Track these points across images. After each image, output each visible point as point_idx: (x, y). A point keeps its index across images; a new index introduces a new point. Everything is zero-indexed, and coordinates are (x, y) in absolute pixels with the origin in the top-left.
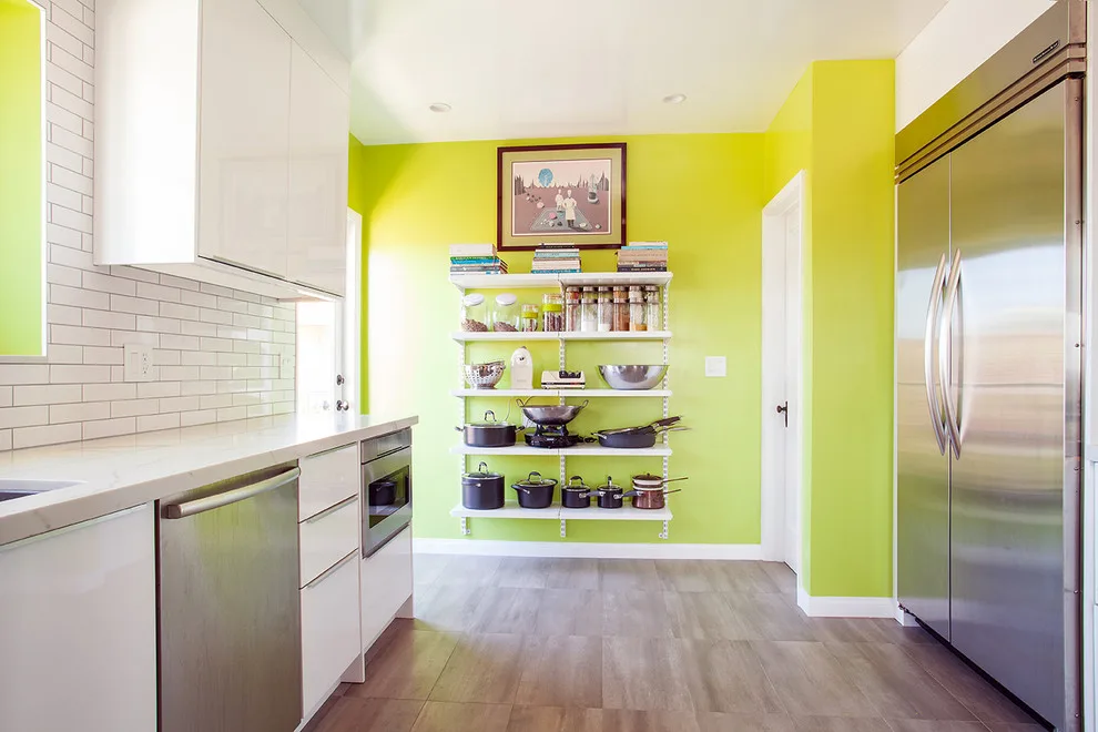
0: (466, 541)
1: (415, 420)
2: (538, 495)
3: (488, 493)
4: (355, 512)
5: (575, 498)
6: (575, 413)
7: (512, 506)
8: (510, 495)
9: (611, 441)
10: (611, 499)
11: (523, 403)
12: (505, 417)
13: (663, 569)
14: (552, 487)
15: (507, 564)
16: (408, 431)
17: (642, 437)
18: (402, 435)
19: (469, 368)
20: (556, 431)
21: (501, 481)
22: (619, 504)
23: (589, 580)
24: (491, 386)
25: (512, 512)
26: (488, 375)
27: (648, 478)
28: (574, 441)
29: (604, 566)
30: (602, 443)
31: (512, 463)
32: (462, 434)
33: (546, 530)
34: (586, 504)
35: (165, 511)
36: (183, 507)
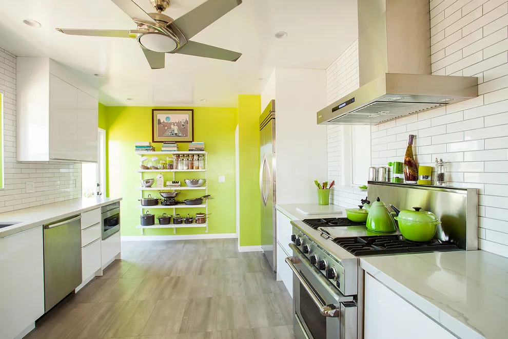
0: (143, 237)
1: (121, 199)
2: (166, 220)
3: (149, 220)
4: (99, 228)
5: (178, 221)
6: (177, 194)
7: (157, 224)
8: (156, 221)
9: (188, 203)
10: (189, 221)
11: (161, 192)
12: (155, 196)
13: (204, 242)
14: (170, 218)
15: (156, 243)
16: (119, 202)
17: (198, 201)
18: (117, 204)
19: (142, 181)
20: (171, 200)
21: (153, 217)
22: (191, 222)
23: (180, 246)
24: (150, 187)
25: (157, 226)
26: (149, 183)
27: (200, 214)
28: (176, 203)
29: (187, 242)
30: (186, 204)
31: (157, 211)
32: (140, 202)
33: (169, 231)
34: (181, 222)
35: (45, 227)
36: (50, 226)
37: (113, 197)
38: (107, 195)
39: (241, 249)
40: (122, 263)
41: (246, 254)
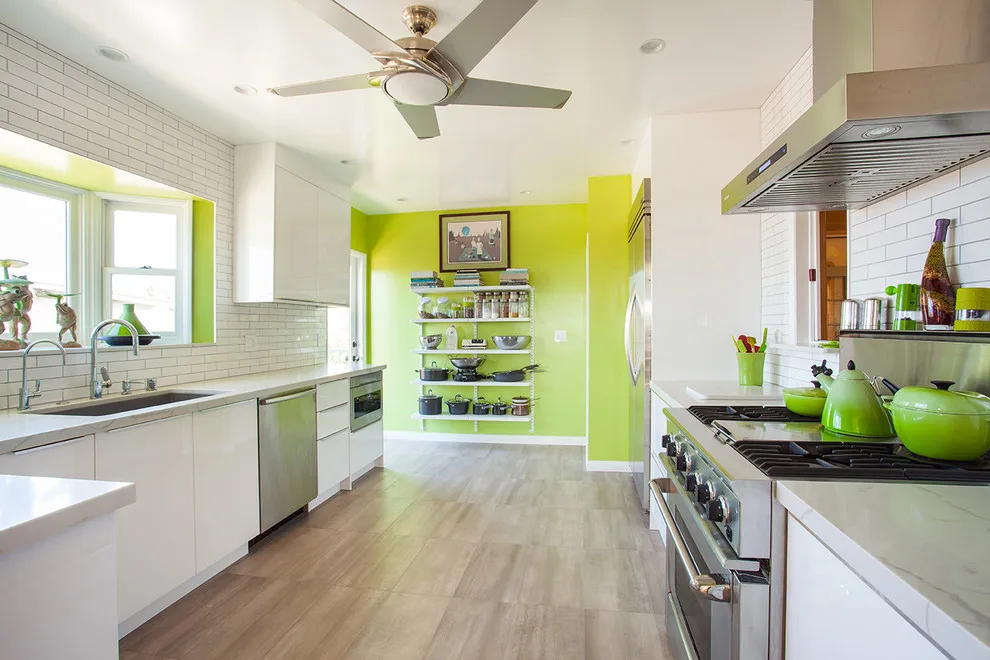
0: (426, 434)
1: (385, 367)
2: (460, 408)
3: (432, 406)
4: (346, 413)
5: (481, 409)
6: (479, 362)
7: (445, 413)
8: (445, 408)
9: (497, 378)
10: (499, 409)
11: (451, 357)
12: (443, 364)
13: (526, 449)
14: (467, 403)
15: (444, 446)
16: (381, 371)
17: (517, 375)
18: (376, 375)
19: (422, 339)
20: (470, 372)
21: (440, 399)
22: (504, 412)
23: (482, 453)
24: (435, 348)
25: (445, 417)
26: (433, 342)
27: (521, 398)
28: (479, 378)
29: (495, 447)
30: (495, 380)
31: (446, 390)
32: (418, 374)
33: (467, 428)
34: (486, 412)
35: (261, 402)
36: (267, 401)
37: (376, 363)
38: (369, 360)
39: (592, 466)
40: (385, 474)
41: (598, 476)
